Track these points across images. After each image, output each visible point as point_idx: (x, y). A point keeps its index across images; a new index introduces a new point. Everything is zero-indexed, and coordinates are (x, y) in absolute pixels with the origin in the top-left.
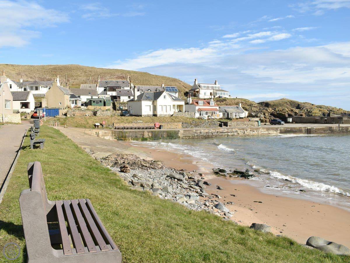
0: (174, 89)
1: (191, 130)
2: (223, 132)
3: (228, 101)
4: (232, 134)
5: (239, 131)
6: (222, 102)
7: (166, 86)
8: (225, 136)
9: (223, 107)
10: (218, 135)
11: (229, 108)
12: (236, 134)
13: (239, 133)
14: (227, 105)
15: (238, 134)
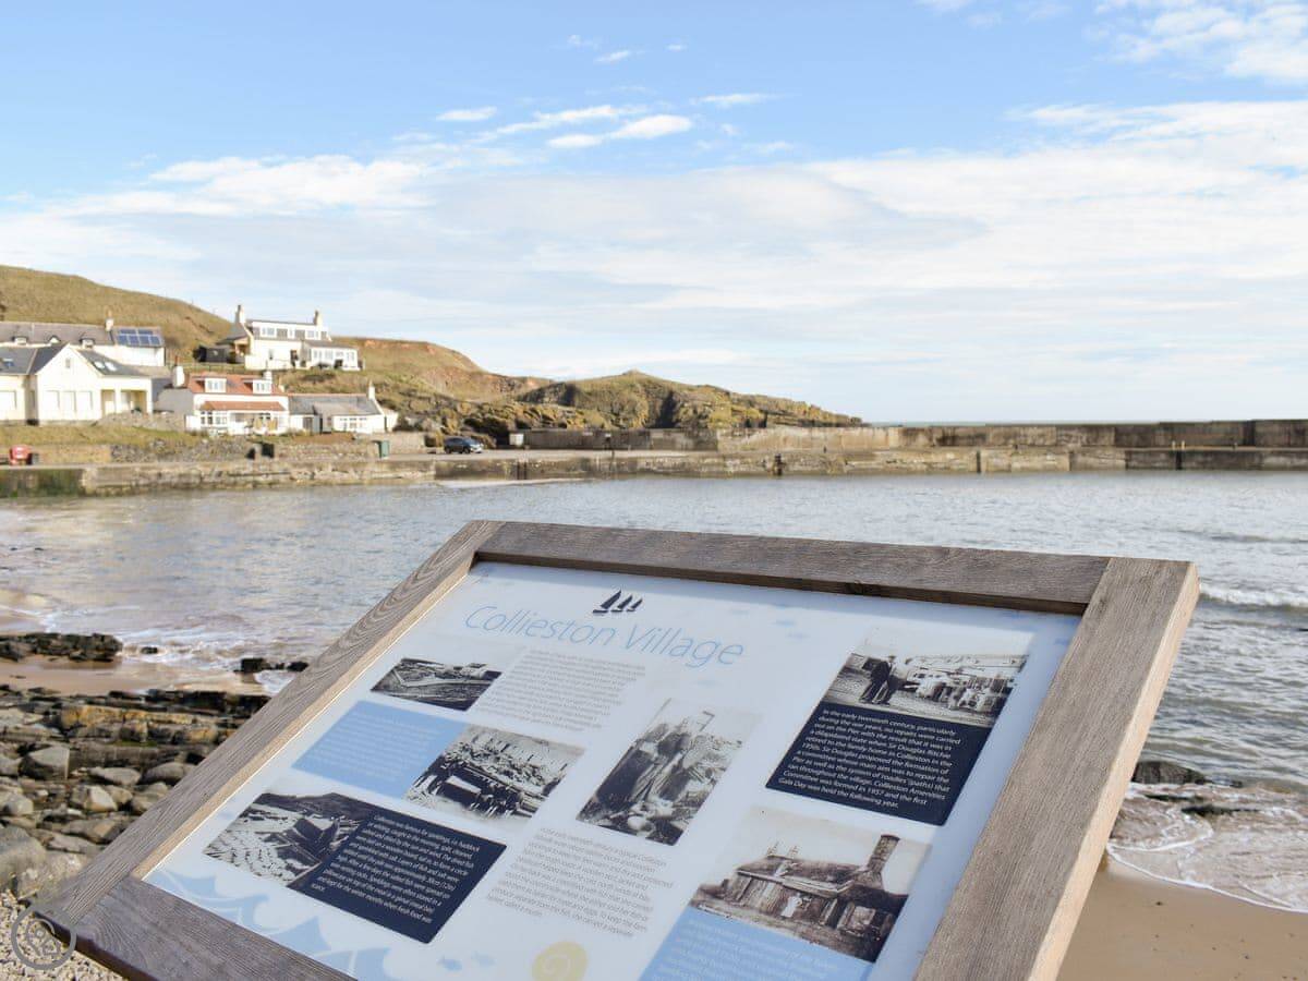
0: (149, 336)
1: (128, 468)
2: (239, 475)
3: (339, 378)
4: (270, 478)
5: (294, 472)
6: (321, 381)
7: (121, 327)
8: (244, 485)
9: (310, 398)
10: (222, 483)
11: (329, 401)
12: (282, 478)
13: (296, 477)
14: (332, 391)
15: (292, 479)
